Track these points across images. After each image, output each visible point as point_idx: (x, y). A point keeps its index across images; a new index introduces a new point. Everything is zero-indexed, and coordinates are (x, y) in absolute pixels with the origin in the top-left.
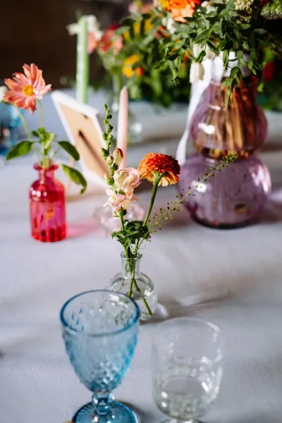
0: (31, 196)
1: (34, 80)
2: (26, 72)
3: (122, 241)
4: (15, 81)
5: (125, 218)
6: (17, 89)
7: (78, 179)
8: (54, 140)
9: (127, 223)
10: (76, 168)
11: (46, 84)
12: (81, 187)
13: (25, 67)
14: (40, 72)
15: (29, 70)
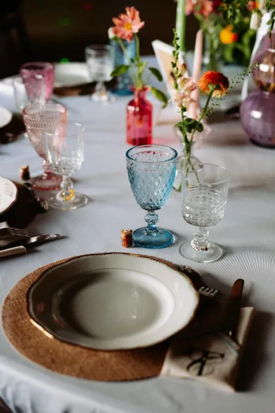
0: (128, 111)
1: (133, 19)
2: (128, 13)
3: (181, 129)
4: (120, 19)
5: (185, 114)
6: (122, 25)
7: (162, 98)
8: (146, 66)
9: (185, 118)
10: (161, 89)
11: (142, 21)
12: (163, 104)
13: (127, 9)
14: (137, 13)
15: (130, 11)
